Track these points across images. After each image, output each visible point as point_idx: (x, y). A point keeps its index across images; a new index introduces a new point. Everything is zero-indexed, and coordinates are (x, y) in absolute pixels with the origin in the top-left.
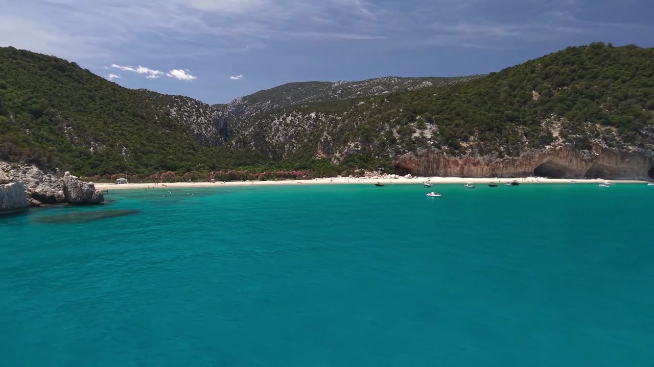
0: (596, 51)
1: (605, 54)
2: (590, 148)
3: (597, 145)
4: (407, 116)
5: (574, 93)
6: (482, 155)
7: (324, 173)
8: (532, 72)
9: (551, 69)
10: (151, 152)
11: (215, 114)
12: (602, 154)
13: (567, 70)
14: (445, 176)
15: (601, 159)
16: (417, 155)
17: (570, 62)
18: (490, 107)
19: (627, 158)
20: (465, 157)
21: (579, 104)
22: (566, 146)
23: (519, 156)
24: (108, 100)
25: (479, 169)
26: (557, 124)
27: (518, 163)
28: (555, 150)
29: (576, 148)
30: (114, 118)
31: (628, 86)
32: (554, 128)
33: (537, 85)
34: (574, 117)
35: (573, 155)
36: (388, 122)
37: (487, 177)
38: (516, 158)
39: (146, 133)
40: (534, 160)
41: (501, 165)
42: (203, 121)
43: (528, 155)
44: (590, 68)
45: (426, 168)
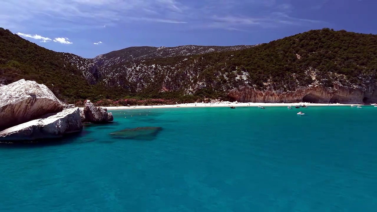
0: (326, 33)
1: (331, 35)
2: (332, 86)
3: (336, 84)
4: (231, 67)
5: (320, 55)
6: (275, 90)
7: (186, 101)
8: (294, 43)
9: (304, 42)
10: (68, 87)
11: (91, 65)
12: (339, 89)
13: (313, 42)
14: (255, 102)
15: (339, 93)
16: (239, 90)
17: (314, 38)
18: (276, 63)
19: (353, 92)
20: (266, 91)
21: (323, 62)
22: (320, 85)
23: (295, 90)
24: (34, 54)
25: (274, 98)
26: (313, 72)
27: (294, 94)
28: (314, 87)
29: (326, 86)
30: (40, 65)
31: (348, 53)
32: (312, 75)
33: (298, 51)
34: (322, 69)
35: (324, 90)
36: (220, 70)
37: (278, 103)
38: (293, 92)
39: (62, 75)
40: (303, 93)
41: (285, 96)
42: (83, 68)
43: (300, 90)
44: (325, 42)
45: (244, 97)
